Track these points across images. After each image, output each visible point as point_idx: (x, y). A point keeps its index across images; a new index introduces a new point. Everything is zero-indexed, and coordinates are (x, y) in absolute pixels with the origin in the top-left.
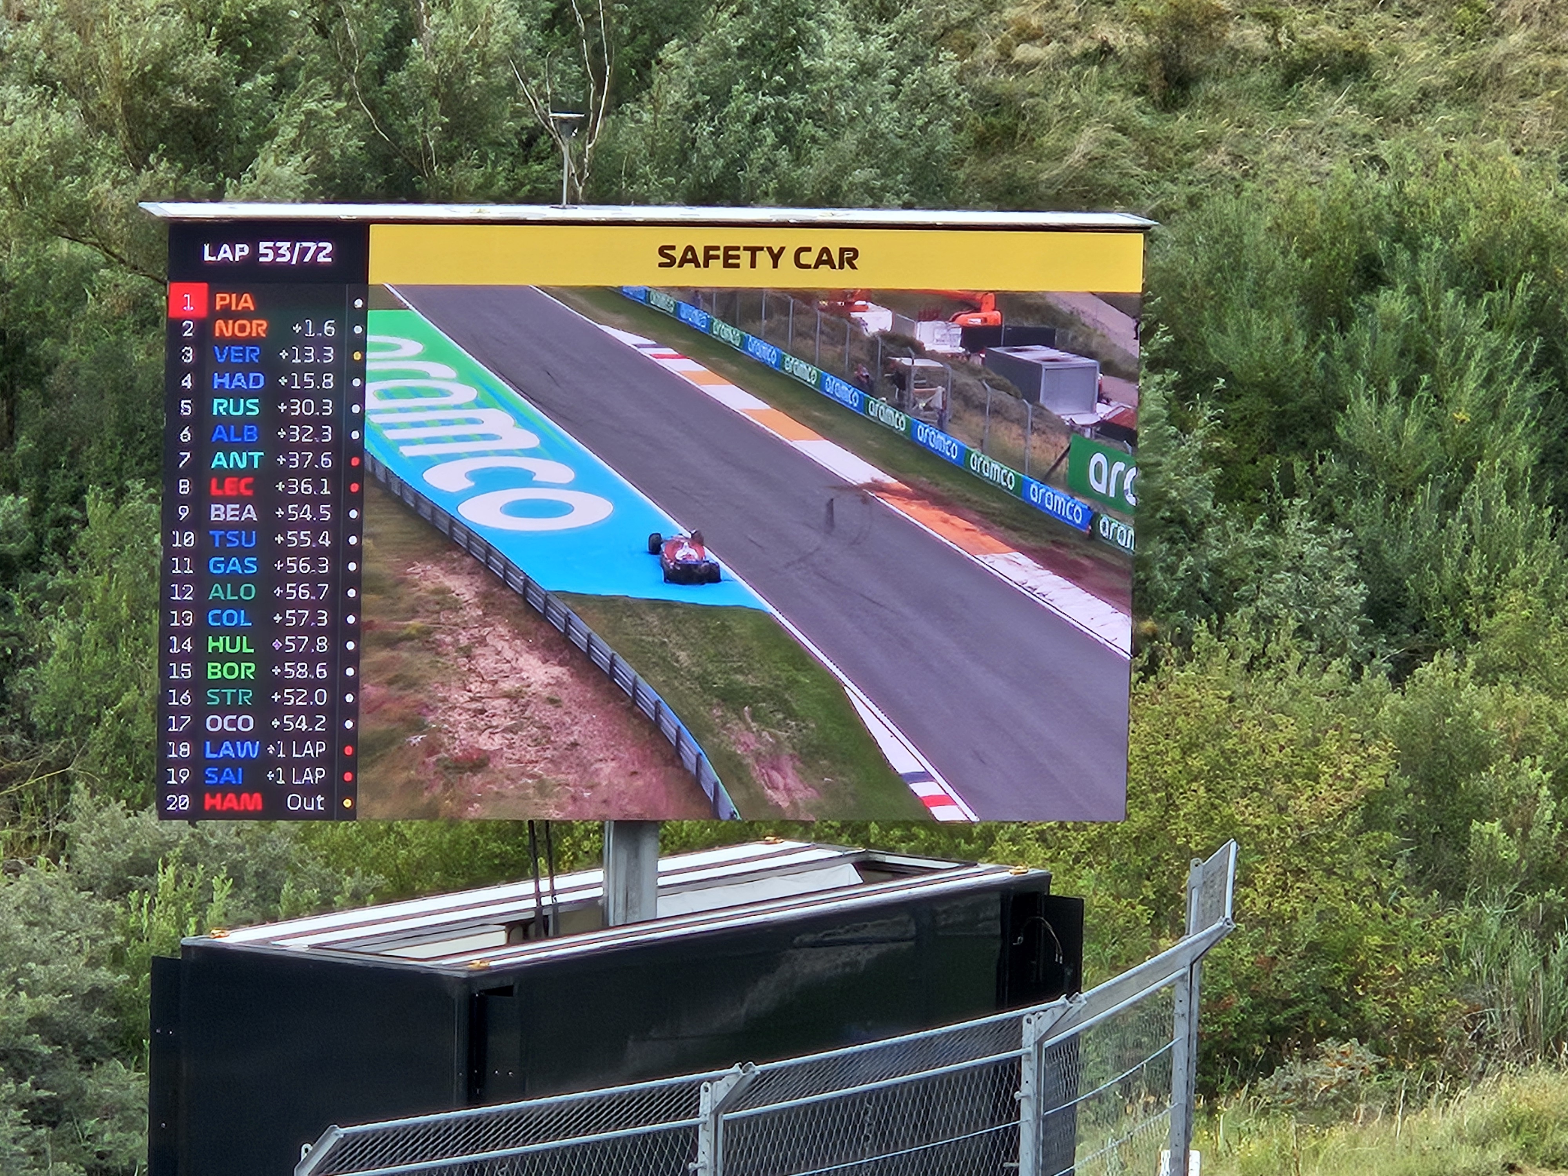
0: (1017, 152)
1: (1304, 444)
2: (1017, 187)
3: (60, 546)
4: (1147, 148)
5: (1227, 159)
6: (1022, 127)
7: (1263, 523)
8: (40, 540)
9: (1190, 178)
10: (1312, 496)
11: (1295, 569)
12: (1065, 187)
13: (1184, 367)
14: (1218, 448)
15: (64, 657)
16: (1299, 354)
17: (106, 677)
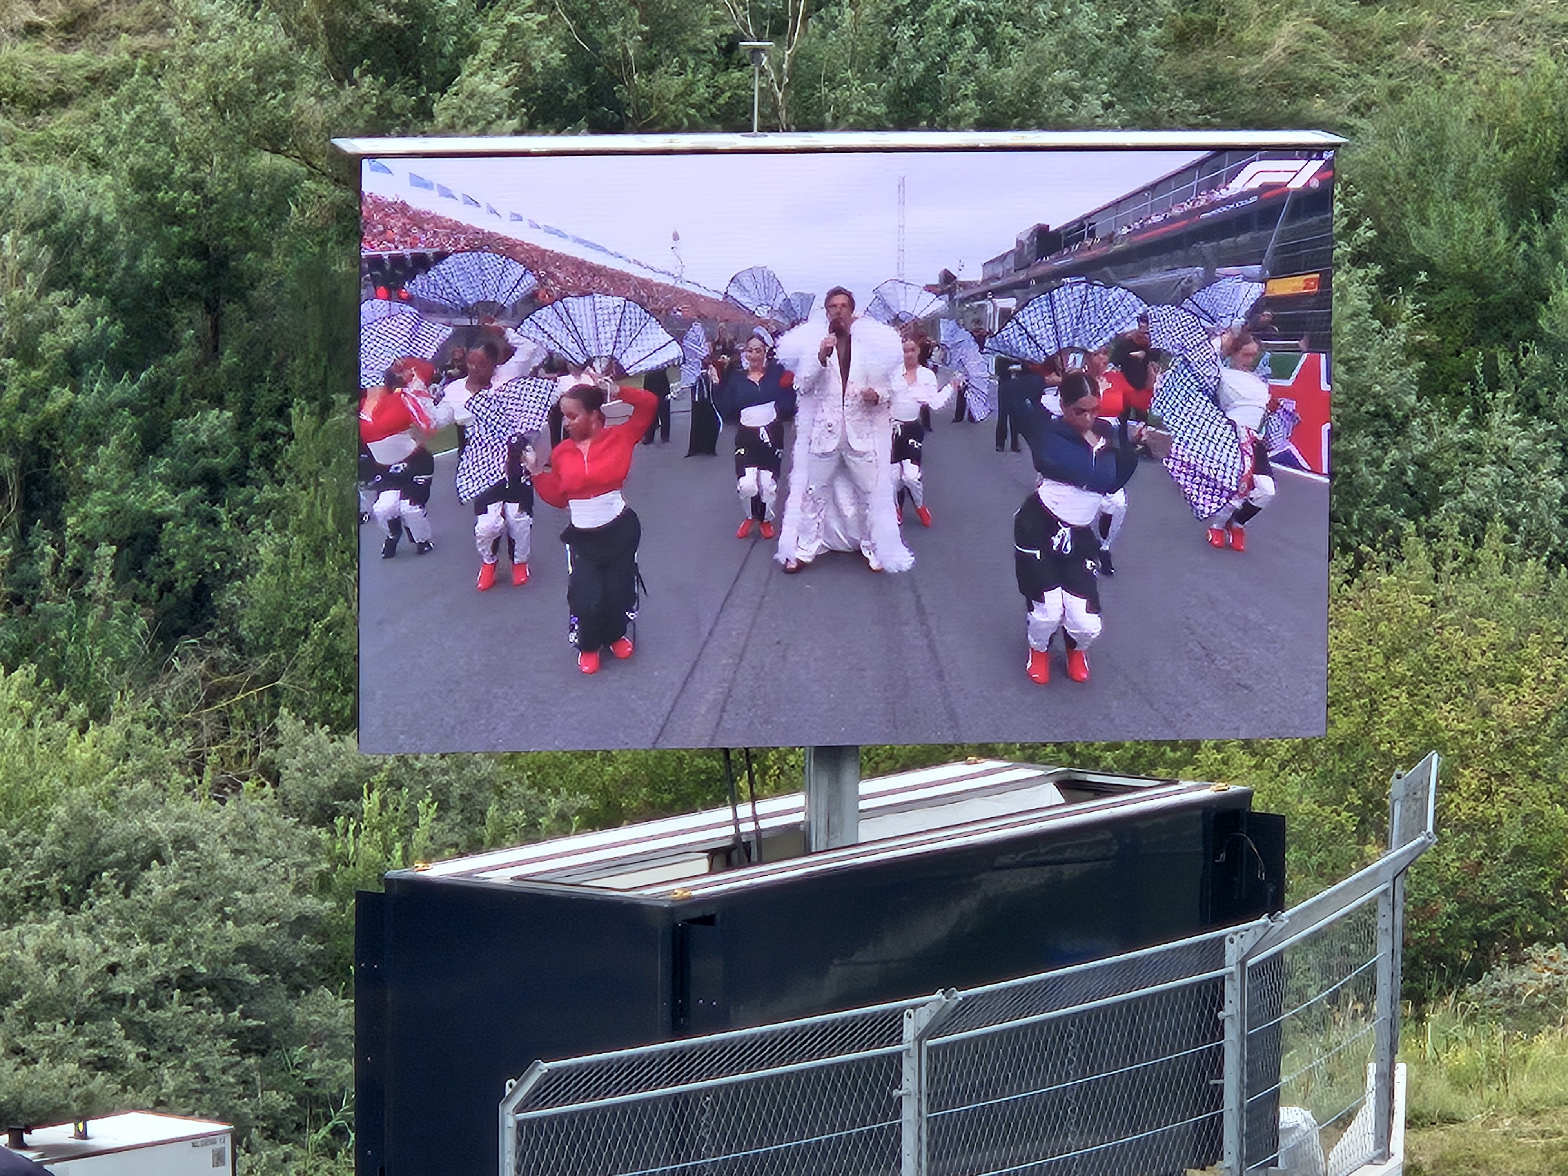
0: (1215, 48)
1: (1507, 336)
2: (1217, 83)
3: (267, 460)
4: (1347, 41)
5: (1427, 51)
6: (1222, 22)
7: (1468, 416)
8: (245, 453)
9: (1390, 70)
10: (1517, 388)
11: (1500, 461)
12: (1266, 81)
13: (1387, 261)
14: (1422, 341)
15: (270, 570)
16: (1502, 245)
17: (314, 591)
